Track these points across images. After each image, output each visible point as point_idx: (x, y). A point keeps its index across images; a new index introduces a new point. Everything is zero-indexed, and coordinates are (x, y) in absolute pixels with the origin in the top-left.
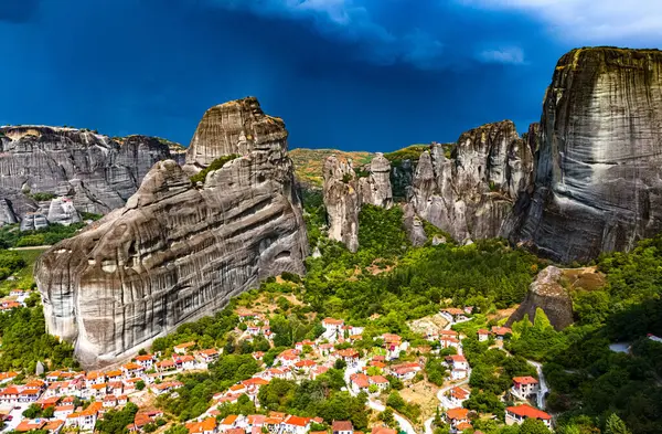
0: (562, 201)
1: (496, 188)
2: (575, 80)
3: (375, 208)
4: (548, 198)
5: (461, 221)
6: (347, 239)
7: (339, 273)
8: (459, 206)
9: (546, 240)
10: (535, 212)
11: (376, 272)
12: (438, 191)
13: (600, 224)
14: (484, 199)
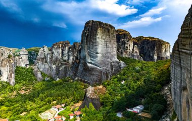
0: (89, 65)
1: (65, 61)
2: (92, 29)
3: (22, 68)
4: (85, 64)
5: (54, 73)
6: (10, 80)
7: (6, 95)
8: (54, 66)
9: (85, 77)
10: (80, 68)
11: (23, 93)
12: (46, 62)
13: (101, 72)
14: (62, 64)
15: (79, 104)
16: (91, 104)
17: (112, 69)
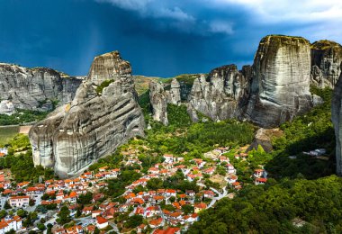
0: (263, 101)
1: (228, 95)
3: (174, 105)
4: (257, 100)
5: (214, 111)
6: (163, 120)
7: (161, 136)
8: (213, 104)
9: (256, 118)
10: (250, 107)
11: (178, 135)
12: (203, 97)
13: (280, 111)
14: (224, 101)
15: (245, 148)
16: (260, 147)
17: (297, 107)
